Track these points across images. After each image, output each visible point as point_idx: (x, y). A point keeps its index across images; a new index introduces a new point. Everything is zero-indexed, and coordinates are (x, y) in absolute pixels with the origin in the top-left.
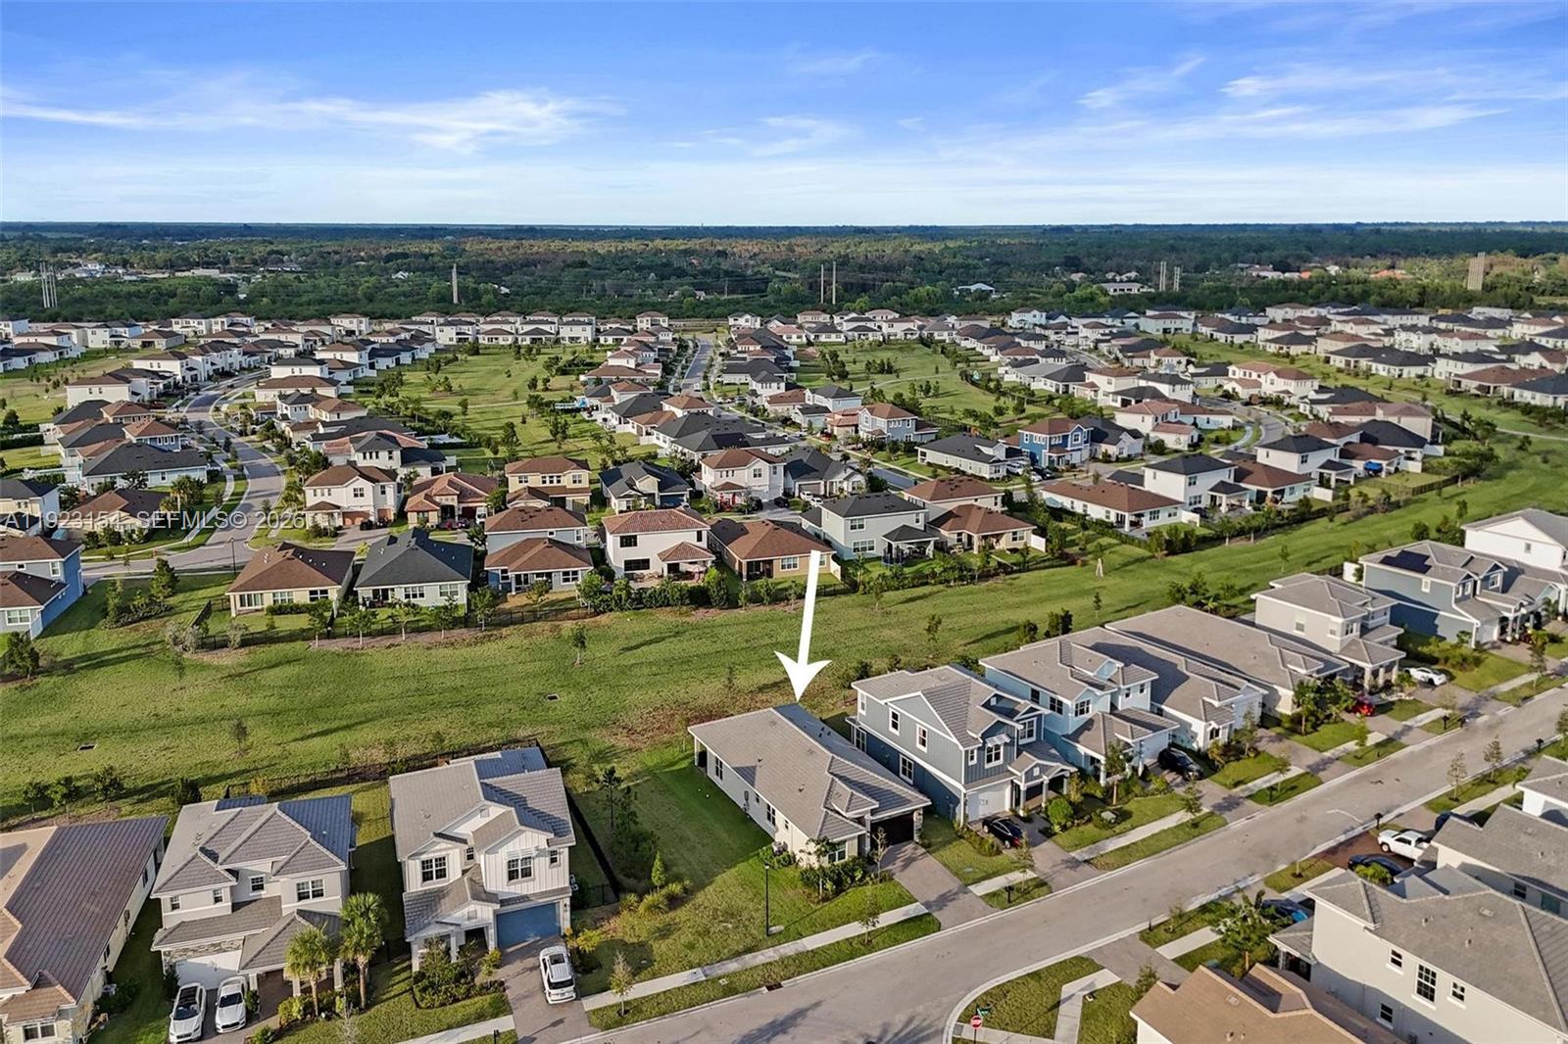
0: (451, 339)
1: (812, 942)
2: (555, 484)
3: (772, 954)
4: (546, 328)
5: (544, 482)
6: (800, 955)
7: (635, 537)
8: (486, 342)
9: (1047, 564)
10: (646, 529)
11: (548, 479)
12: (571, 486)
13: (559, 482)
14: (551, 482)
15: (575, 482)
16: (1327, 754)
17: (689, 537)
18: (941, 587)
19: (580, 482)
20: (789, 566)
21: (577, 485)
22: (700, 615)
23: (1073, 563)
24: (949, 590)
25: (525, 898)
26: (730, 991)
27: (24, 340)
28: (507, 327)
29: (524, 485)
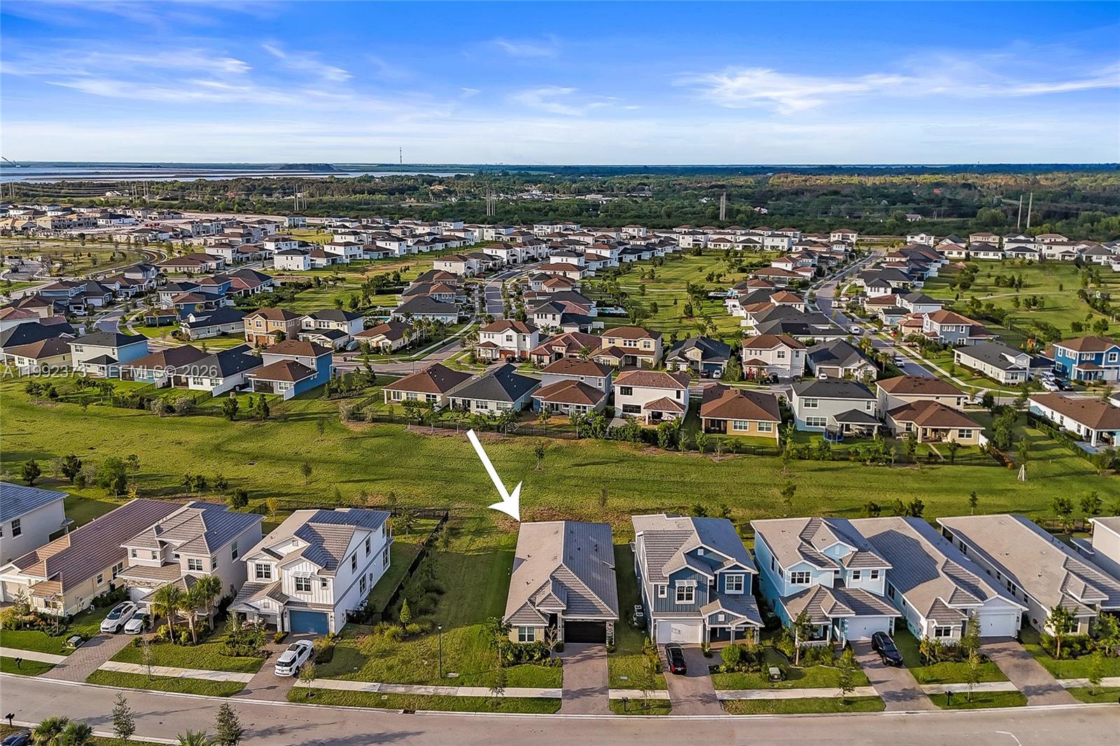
0: (689, 244)
1: (463, 692)
2: (632, 346)
3: (431, 690)
4: (756, 238)
5: (625, 344)
6: (448, 697)
7: (631, 388)
8: (712, 247)
9: (978, 461)
10: (639, 384)
11: (628, 343)
12: (642, 349)
13: (635, 345)
14: (630, 345)
15: (645, 346)
16: (1061, 682)
17: (671, 394)
18: (859, 464)
19: (649, 347)
20: (740, 427)
21: (647, 349)
22: (650, 452)
23: (1005, 465)
24: (863, 468)
25: (305, 604)
26: (381, 705)
27: (448, 233)
28: (728, 237)
29: (612, 345)
